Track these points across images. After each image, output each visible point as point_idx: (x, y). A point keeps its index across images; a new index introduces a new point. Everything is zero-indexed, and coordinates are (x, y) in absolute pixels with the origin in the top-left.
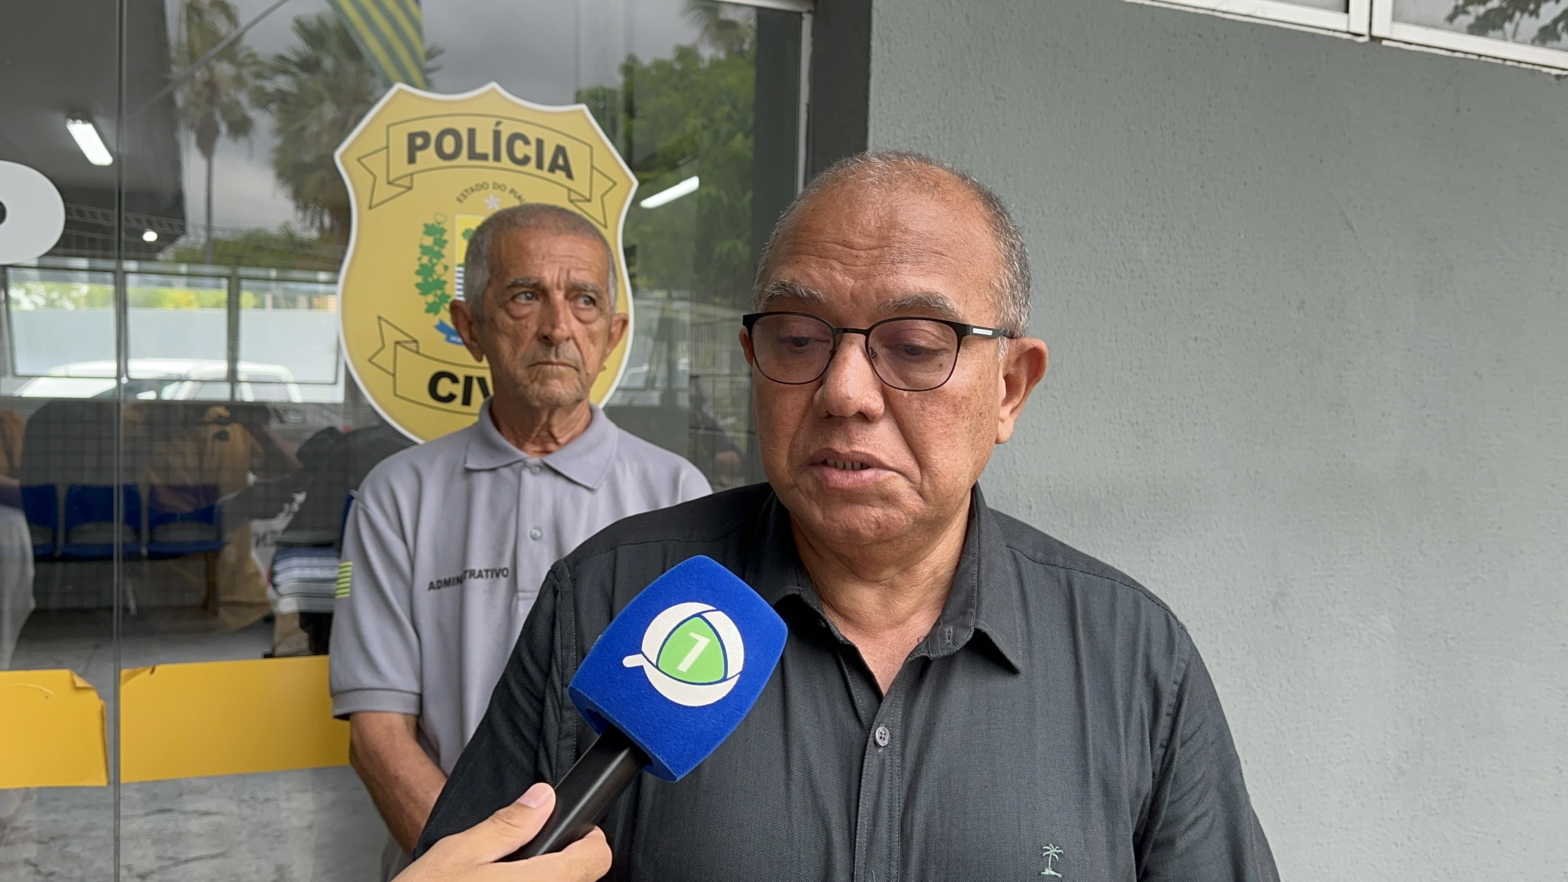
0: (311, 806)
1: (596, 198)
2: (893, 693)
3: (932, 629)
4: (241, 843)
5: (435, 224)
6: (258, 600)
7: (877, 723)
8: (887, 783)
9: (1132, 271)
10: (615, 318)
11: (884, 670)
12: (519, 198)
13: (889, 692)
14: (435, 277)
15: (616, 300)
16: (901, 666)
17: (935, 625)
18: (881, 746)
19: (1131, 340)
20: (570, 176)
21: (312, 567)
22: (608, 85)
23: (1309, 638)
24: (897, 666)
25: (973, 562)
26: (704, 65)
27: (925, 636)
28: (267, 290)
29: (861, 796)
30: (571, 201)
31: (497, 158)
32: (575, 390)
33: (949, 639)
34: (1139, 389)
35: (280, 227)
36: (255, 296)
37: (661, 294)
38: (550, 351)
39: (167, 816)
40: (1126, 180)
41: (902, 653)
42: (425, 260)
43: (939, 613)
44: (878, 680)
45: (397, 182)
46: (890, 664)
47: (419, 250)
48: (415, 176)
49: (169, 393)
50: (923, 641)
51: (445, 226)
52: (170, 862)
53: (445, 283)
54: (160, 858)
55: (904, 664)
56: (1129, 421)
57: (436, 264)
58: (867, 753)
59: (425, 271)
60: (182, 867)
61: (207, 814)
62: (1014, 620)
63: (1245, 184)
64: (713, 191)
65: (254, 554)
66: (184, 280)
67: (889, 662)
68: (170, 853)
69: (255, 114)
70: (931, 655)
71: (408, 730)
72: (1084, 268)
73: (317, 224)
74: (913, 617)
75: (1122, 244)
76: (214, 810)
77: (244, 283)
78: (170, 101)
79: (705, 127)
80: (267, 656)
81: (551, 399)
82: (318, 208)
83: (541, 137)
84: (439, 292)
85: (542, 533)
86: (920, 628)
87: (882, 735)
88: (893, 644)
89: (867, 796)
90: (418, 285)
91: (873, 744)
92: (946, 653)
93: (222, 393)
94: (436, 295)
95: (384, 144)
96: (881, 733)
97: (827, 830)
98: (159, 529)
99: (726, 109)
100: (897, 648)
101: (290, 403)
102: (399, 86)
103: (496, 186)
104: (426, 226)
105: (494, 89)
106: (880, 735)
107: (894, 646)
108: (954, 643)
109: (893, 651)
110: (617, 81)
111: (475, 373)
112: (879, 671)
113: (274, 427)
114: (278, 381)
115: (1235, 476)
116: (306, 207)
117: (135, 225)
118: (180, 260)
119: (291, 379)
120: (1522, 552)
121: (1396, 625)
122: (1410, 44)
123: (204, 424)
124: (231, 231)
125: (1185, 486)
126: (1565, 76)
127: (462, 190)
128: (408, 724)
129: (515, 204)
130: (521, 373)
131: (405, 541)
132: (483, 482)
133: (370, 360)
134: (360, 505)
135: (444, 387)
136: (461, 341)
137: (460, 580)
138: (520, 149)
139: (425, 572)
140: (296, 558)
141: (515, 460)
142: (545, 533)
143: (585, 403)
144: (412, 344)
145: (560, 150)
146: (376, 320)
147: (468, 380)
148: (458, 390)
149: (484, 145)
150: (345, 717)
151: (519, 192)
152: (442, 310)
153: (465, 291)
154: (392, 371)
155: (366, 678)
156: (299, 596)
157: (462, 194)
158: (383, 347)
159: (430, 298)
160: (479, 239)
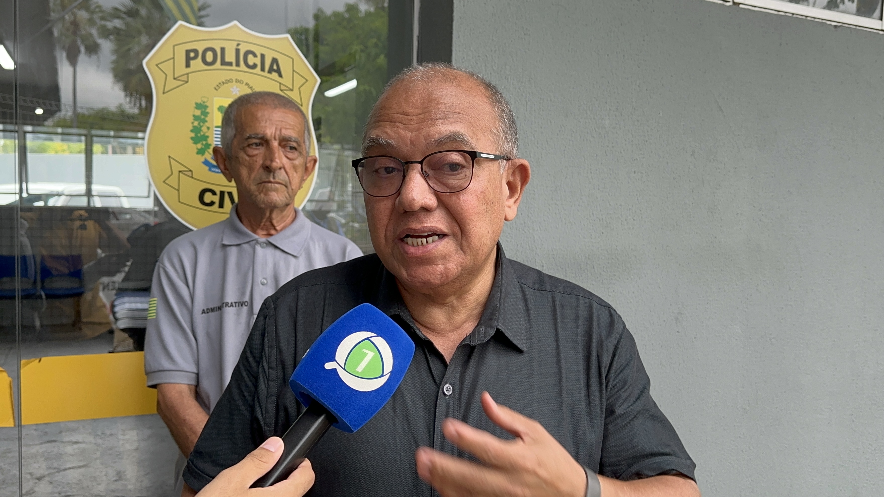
0: (136, 438)
1: (296, 89)
2: (454, 365)
3: (474, 329)
4: (96, 459)
5: (202, 103)
6: (104, 321)
7: (444, 382)
9: (600, 134)
10: (309, 159)
12: (251, 88)
14: (202, 133)
15: (309, 148)
16: (456, 349)
17: (475, 327)
18: (447, 395)
19: (599, 172)
20: (280, 75)
21: (136, 302)
22: (305, 25)
23: (695, 338)
25: (498, 291)
26: (362, 15)
27: (470, 333)
28: (109, 143)
29: (436, 423)
30: (281, 90)
31: (238, 64)
32: (285, 199)
33: (482, 334)
34: (603, 200)
35: (116, 107)
36: (102, 146)
37: (337, 147)
38: (270, 176)
39: (53, 444)
40: (597, 83)
42: (196, 123)
44: (446, 359)
45: (179, 78)
46: (450, 348)
47: (192, 118)
48: (190, 75)
49: (52, 202)
51: (208, 104)
52: (55, 471)
53: (208, 137)
54: (49, 468)
56: (598, 218)
57: (202, 126)
58: (439, 399)
59: (196, 130)
60: (61, 473)
61: (76, 443)
62: (521, 323)
63: (663, 85)
64: (367, 88)
65: (101, 294)
66: (60, 137)
68: (55, 465)
69: (101, 41)
70: (473, 343)
71: (191, 394)
72: (573, 131)
73: (138, 105)
75: (594, 118)
76: (80, 440)
77: (95, 139)
78: (50, 32)
79: (362, 51)
80: (110, 352)
81: (271, 203)
82: (138, 96)
83: (263, 53)
84: (204, 143)
85: (267, 281)
87: (448, 389)
90: (192, 138)
91: (442, 394)
92: (481, 342)
93: (82, 202)
94: (202, 144)
95: (172, 56)
96: (447, 388)
98: (47, 281)
99: (374, 40)
101: (122, 208)
102: (180, 22)
103: (237, 81)
104: (196, 104)
105: (235, 25)
108: (485, 337)
109: (452, 342)
110: (311, 24)
111: (226, 189)
112: (445, 353)
113: (113, 222)
114: (115, 195)
115: (656, 248)
116: (131, 95)
117: (30, 104)
118: (58, 126)
119: (123, 194)
120: (812, 290)
121: (743, 331)
122: (755, 7)
123: (72, 220)
124: (88, 109)
125: (628, 254)
126: (840, 26)
127: (217, 83)
128: (190, 390)
129: (249, 91)
130: (253, 188)
131: (188, 286)
132: (233, 252)
133: (164, 182)
134: (161, 265)
135: (208, 197)
136: (220, 171)
137: (220, 308)
138: (251, 60)
139: (200, 304)
140: (127, 297)
141: (251, 239)
142: (269, 281)
143: (291, 206)
144: (189, 172)
145: (275, 61)
146: (167, 158)
147: (222, 193)
148: (216, 199)
149: (230, 57)
150: (154, 386)
151: (251, 86)
152: (206, 153)
153: (222, 141)
154: (177, 188)
155: (166, 364)
156: (129, 319)
157: (217, 86)
158: (172, 174)
159: (199, 146)
160: (229, 111)
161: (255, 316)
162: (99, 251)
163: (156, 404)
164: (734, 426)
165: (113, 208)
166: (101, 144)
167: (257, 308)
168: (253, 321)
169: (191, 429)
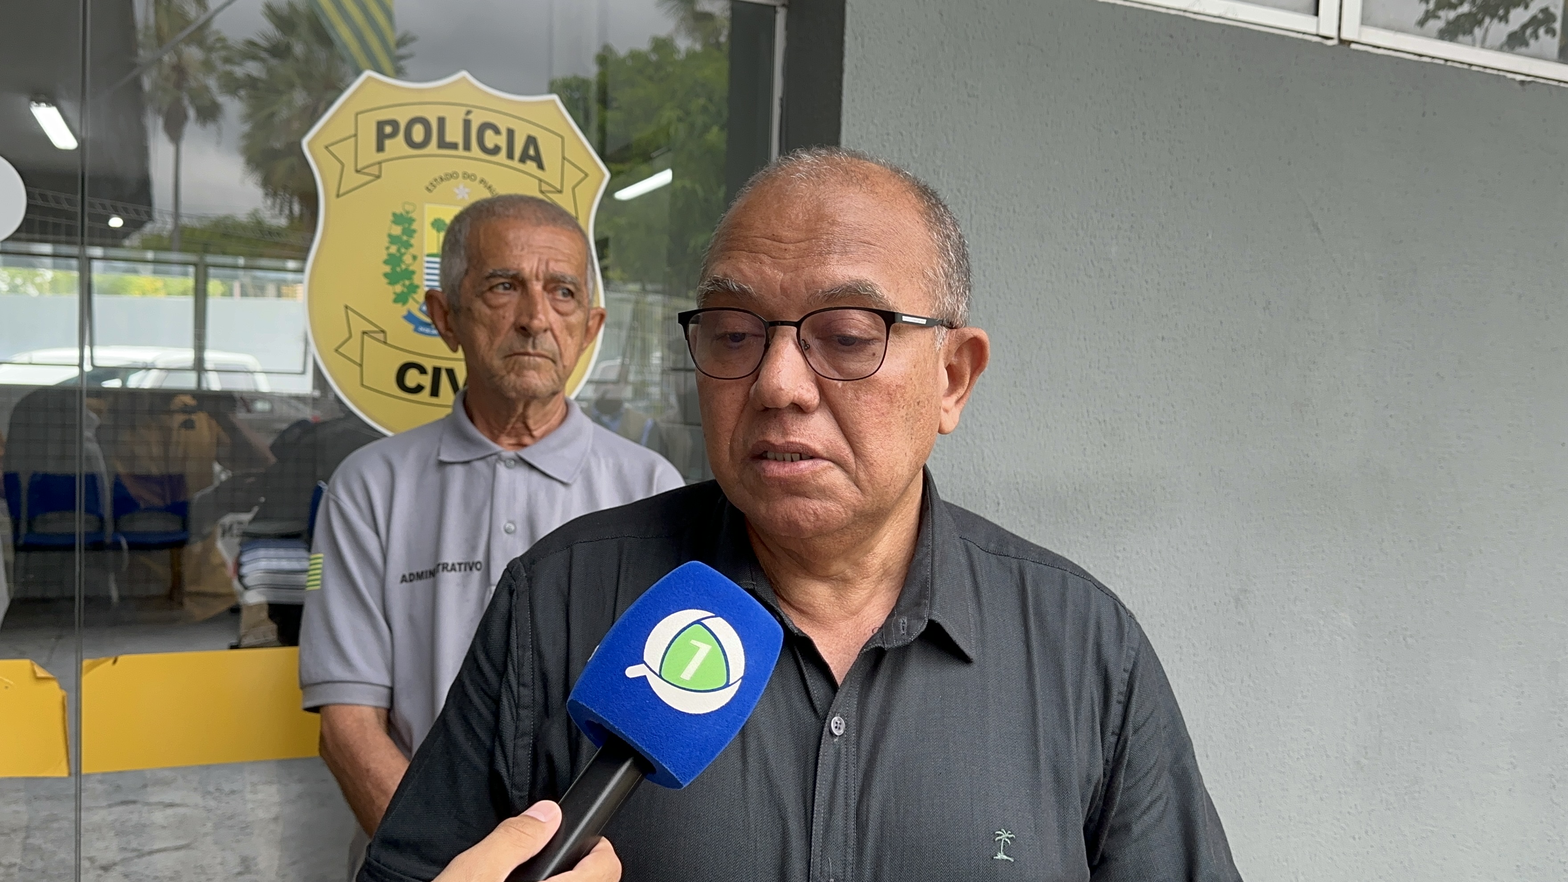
0: (276, 798)
1: (567, 189)
2: (848, 683)
3: (886, 621)
4: (206, 835)
5: (404, 213)
6: (223, 590)
7: (832, 712)
8: (842, 771)
9: (1101, 270)
10: (592, 312)
11: (840, 661)
12: (490, 188)
13: (844, 682)
14: (403, 267)
16: (856, 657)
17: (889, 617)
18: (836, 736)
19: (1099, 338)
20: (541, 166)
22: (582, 75)
23: (1270, 634)
24: (852, 656)
25: (927, 554)
26: (681, 56)
27: (880, 626)
28: (235, 278)
29: (818, 785)
30: (542, 192)
31: (467, 147)
32: (552, 382)
33: (903, 629)
34: (1106, 387)
35: (248, 214)
36: (224, 282)
37: (634, 287)
38: (527, 342)
39: (131, 807)
40: (1096, 180)
41: (858, 644)
42: (393, 249)
43: (893, 604)
44: (834, 672)
45: (366, 171)
46: (845, 656)
47: (387, 239)
48: (383, 165)
49: (135, 381)
50: (878, 632)
51: (413, 215)
52: (135, 854)
53: (413, 272)
54: (123, 849)
55: (859, 655)
56: (1096, 419)
57: (405, 254)
58: (822, 742)
59: (393, 260)
60: (145, 858)
61: (171, 805)
62: (967, 610)
63: (1214, 184)
64: (688, 184)
65: (220, 545)
66: (150, 267)
67: (845, 653)
68: (134, 844)
69: (223, 100)
70: (886, 646)
71: (379, 722)
72: (1054, 266)
73: (287, 211)
74: (867, 608)
75: (1091, 243)
76: (178, 801)
77: (212, 271)
78: (137, 85)
79: (680, 120)
80: (233, 647)
81: (527, 390)
82: (288, 196)
83: (512, 126)
84: (407, 283)
85: (515, 527)
86: (875, 618)
87: (837, 724)
88: (848, 635)
89: (823, 784)
90: (386, 275)
91: (828, 733)
92: (900, 643)
93: (189, 381)
94: (404, 285)
95: (353, 132)
96: (837, 723)
97: (783, 819)
98: (125, 519)
99: (702, 101)
100: (852, 639)
101: (257, 392)
102: (368, 73)
103: (465, 176)
104: (394, 215)
105: (464, 78)
106: (836, 725)
107: (849, 637)
108: (909, 634)
109: (848, 642)
110: (592, 71)
111: (444, 364)
112: (835, 663)
113: (241, 416)
114: (245, 370)
115: (1200, 474)
116: (275, 195)
117: (100, 211)
118: (146, 247)
119: (259, 368)
120: (1481, 551)
121: (1356, 622)
122: (1379, 47)
123: (170, 412)
124: (200, 218)
125: (1151, 484)
126: (1530, 82)
127: (431, 179)
128: (378, 717)
129: (486, 195)
130: (497, 363)
131: (377, 533)
132: (457, 475)
133: (336, 350)
134: (332, 496)
135: (412, 378)
136: (435, 332)
137: (433, 573)
138: (490, 139)
139: (397, 566)
140: (262, 549)
141: (490, 453)
142: (519, 527)
143: (561, 395)
144: (380, 334)
145: (531, 141)
146: (343, 309)
147: (437, 371)
148: (426, 381)
149: (454, 134)
150: (315, 709)
151: (490, 183)
152: (411, 301)
153: (441, 281)
154: (358, 361)
155: (337, 671)
156: (268, 588)
157: (431, 184)
158: (350, 337)
159: (398, 288)
160: (457, 228)
161: (494, 588)
162: (217, 467)
163: (317, 740)
164: (1340, 792)
165: (242, 392)
166: (221, 281)
167: (497, 575)
168: (489, 598)
169: (379, 786)
